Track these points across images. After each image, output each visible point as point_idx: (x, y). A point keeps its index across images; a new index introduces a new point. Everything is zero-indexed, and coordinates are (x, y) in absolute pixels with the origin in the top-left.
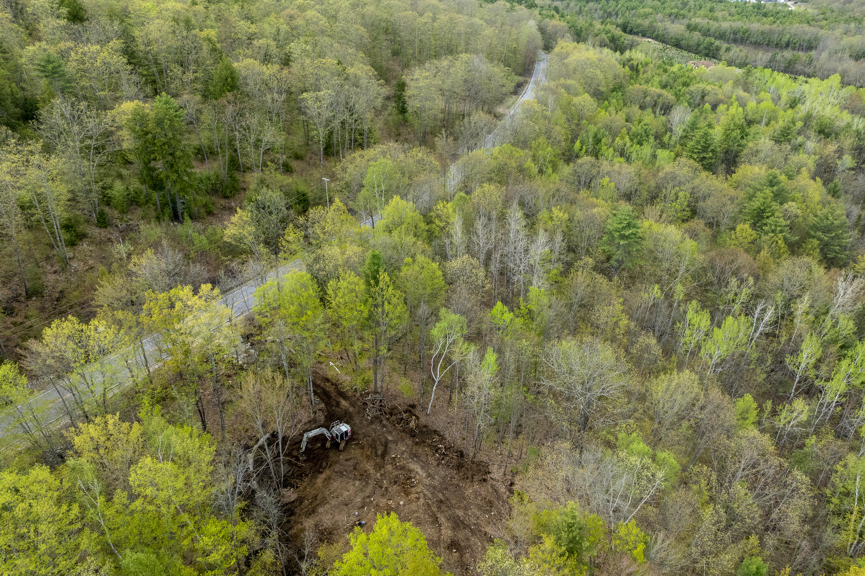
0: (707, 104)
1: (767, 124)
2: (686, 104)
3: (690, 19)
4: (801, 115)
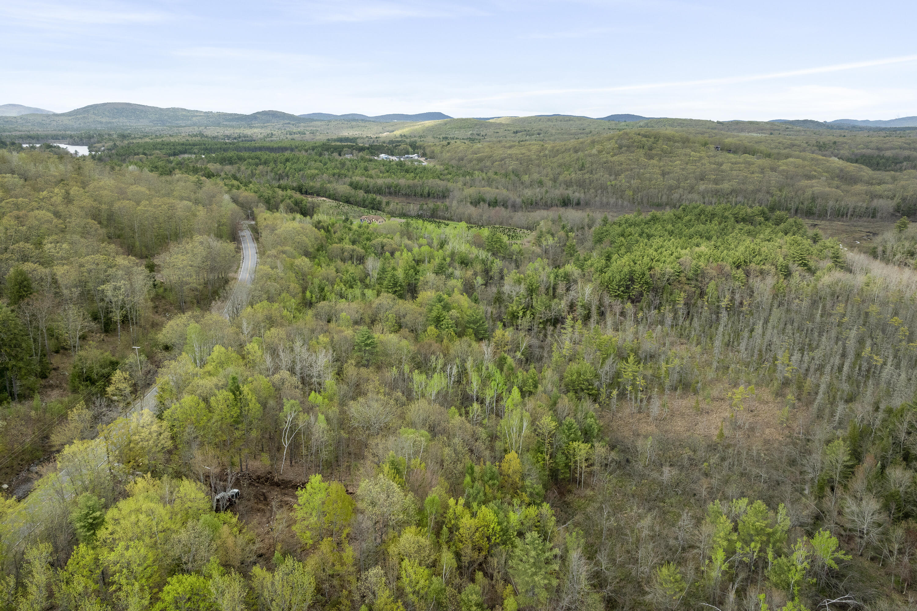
0: (387, 253)
1: (429, 262)
2: (373, 255)
3: (351, 178)
4: (448, 253)
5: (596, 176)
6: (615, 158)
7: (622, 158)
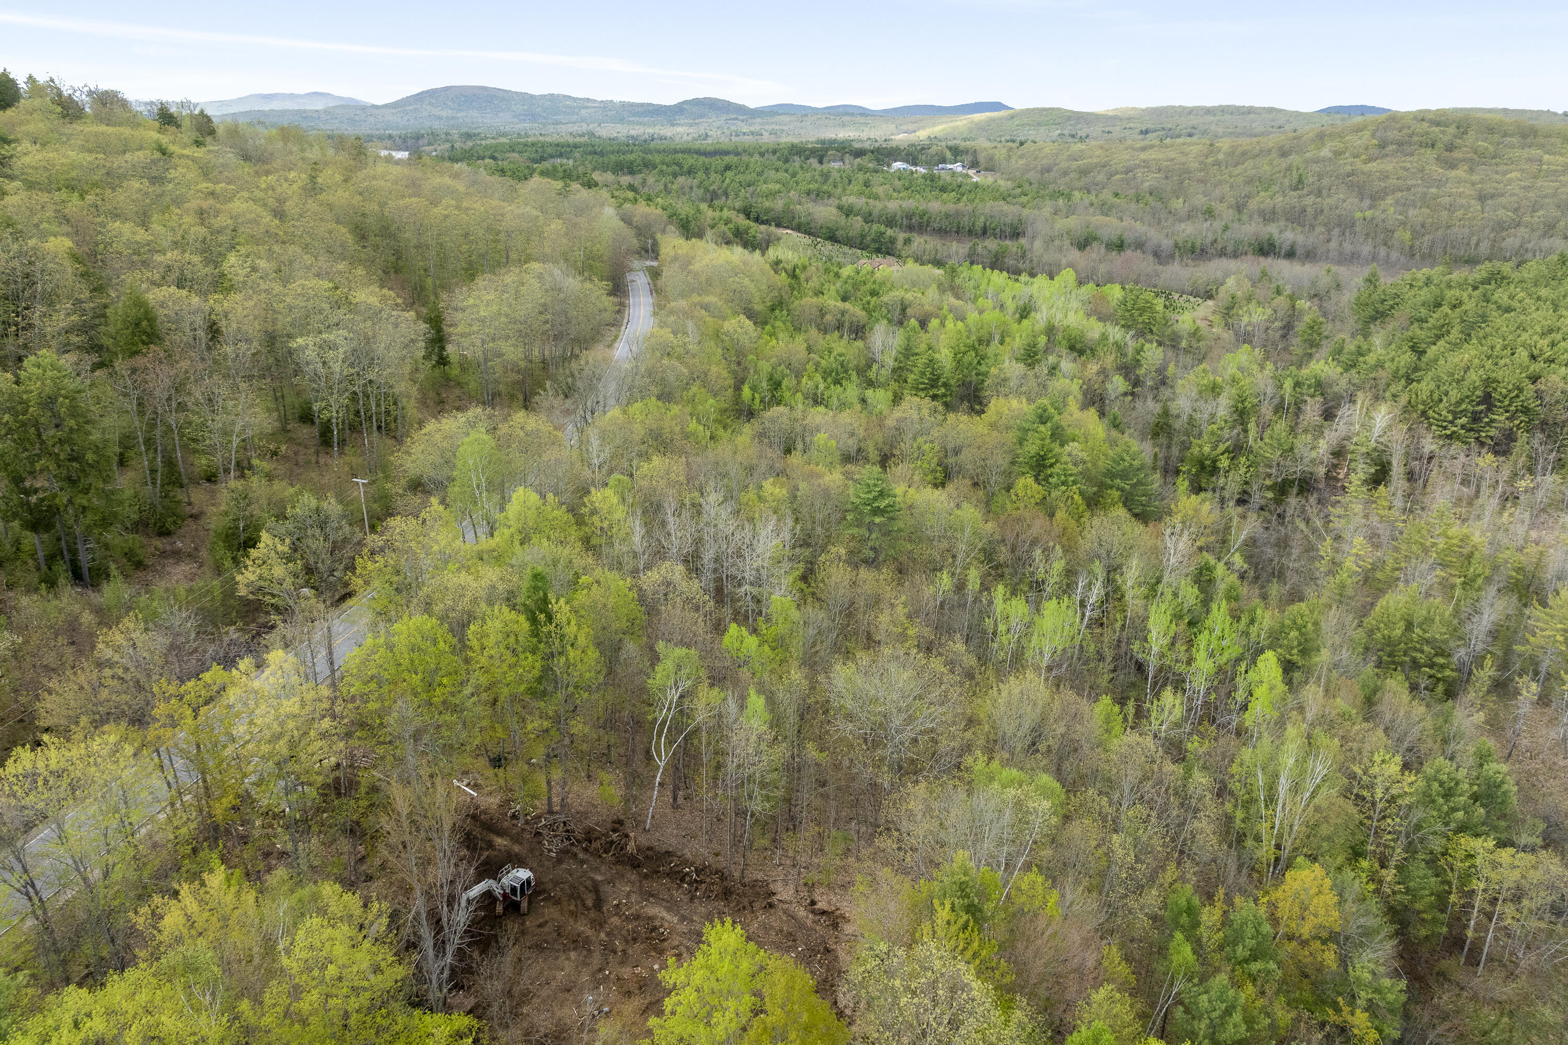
0: (913, 320)
1: (1002, 343)
2: (885, 322)
3: (839, 198)
4: (1041, 326)
5: (1331, 201)
6: (1373, 166)
7: (1388, 165)
